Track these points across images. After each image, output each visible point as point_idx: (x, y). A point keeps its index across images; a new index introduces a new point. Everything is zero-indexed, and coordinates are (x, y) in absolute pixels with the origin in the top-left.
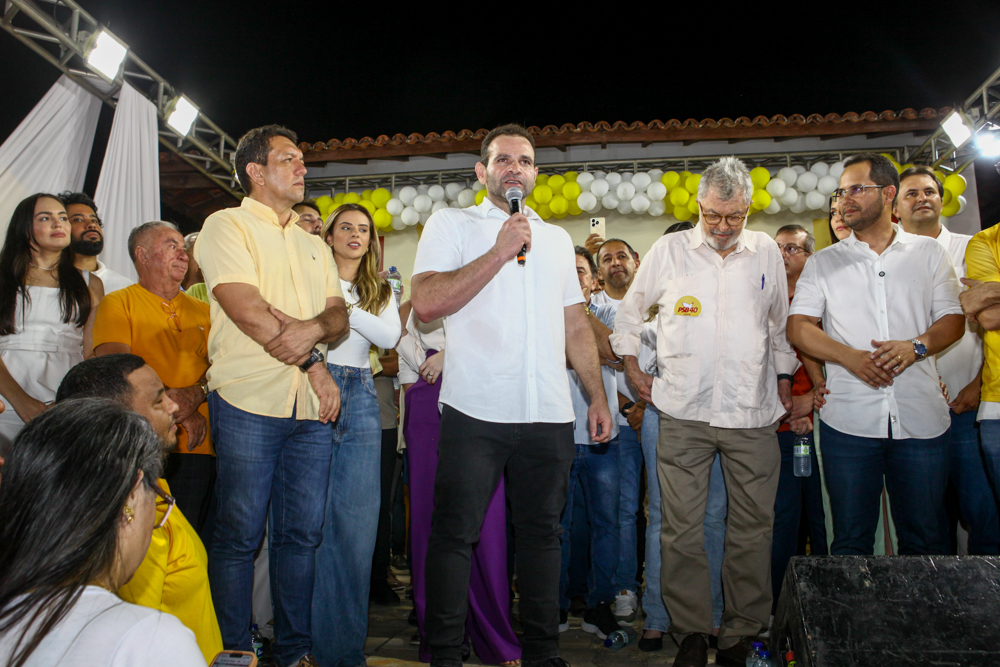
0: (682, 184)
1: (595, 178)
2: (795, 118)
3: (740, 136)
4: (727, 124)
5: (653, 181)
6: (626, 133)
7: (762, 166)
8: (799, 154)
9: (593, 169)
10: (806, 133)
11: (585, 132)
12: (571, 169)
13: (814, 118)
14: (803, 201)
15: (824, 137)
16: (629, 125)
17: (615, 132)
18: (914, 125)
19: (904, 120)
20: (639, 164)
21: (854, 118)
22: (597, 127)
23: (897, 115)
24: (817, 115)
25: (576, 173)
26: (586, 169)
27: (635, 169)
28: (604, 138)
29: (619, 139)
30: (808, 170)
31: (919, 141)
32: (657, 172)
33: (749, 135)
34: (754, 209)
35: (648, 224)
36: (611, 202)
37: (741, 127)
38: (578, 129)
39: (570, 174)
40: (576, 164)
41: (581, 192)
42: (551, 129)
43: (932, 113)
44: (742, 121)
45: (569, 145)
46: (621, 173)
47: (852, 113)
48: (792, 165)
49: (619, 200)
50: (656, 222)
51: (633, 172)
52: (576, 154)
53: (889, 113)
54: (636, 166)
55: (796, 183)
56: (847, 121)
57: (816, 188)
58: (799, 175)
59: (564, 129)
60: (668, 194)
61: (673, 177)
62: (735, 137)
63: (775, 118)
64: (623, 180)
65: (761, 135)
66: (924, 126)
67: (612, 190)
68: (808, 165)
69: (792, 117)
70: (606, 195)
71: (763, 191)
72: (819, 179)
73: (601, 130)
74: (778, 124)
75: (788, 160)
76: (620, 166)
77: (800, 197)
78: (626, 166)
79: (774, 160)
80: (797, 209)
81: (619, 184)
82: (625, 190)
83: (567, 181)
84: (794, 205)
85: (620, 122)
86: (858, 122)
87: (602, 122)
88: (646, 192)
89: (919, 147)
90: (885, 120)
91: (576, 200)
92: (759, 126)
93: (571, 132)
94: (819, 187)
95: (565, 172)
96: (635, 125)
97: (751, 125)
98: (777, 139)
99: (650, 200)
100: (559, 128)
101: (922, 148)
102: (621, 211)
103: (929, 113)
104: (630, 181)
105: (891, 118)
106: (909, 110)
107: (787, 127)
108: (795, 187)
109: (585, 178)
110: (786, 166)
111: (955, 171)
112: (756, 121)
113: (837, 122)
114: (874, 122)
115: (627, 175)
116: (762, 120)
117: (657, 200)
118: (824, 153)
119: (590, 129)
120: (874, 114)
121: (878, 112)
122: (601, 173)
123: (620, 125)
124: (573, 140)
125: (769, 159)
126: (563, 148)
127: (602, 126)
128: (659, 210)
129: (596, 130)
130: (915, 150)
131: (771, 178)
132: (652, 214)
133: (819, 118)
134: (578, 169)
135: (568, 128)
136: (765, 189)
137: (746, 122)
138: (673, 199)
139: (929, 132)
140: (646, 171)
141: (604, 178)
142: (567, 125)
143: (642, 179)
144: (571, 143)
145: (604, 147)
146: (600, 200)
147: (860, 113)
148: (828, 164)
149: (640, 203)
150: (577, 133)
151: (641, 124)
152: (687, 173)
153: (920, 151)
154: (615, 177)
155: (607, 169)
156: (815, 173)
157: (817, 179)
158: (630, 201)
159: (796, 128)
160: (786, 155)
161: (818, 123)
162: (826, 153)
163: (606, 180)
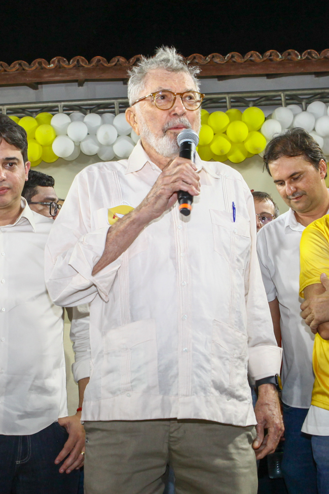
1: (72, 120)
2: (289, 54)
3: (232, 73)
4: (217, 60)
6: (104, 69)
7: (254, 106)
8: (294, 92)
9: (69, 109)
10: (301, 69)
11: (58, 69)
12: (43, 110)
13: (310, 54)
15: (318, 74)
16: (109, 61)
17: (93, 69)
20: (120, 103)
22: (73, 63)
24: (313, 50)
25: (49, 114)
26: (60, 109)
27: (117, 109)
28: (81, 75)
29: (97, 77)
30: (305, 110)
33: (241, 72)
34: (249, 153)
36: (90, 147)
37: (231, 64)
38: (52, 65)
39: (42, 116)
40: (50, 104)
41: (56, 136)
42: (20, 64)
44: (233, 57)
45: (41, 83)
46: (101, 114)
48: (287, 104)
49: (100, 145)
51: (113, 112)
52: (49, 93)
54: (117, 106)
55: (292, 125)
58: (295, 116)
59: (35, 65)
62: (226, 74)
63: (268, 53)
64: (104, 123)
65: (254, 72)
67: (92, 134)
68: (304, 103)
69: (286, 53)
70: (85, 139)
71: (258, 133)
73: (78, 67)
74: (271, 60)
75: (283, 98)
76: (99, 106)
78: (106, 106)
79: (268, 98)
81: (99, 127)
82: (106, 133)
83: (40, 123)
85: (99, 57)
87: (78, 57)
88: (129, 135)
91: (51, 145)
92: (252, 63)
93: (45, 68)
94: (316, 129)
95: (37, 113)
96: (115, 59)
97: (243, 60)
98: (269, 76)
100: (30, 64)
102: (103, 157)
107: (281, 63)
109: (59, 120)
110: (280, 105)
112: (248, 56)
115: (108, 116)
116: (254, 56)
118: (320, 91)
119: (66, 66)
122: (77, 114)
123: (99, 61)
124: (46, 77)
125: (262, 97)
126: (35, 86)
127: (78, 61)
129: (71, 66)
131: (266, 119)
133: (315, 54)
134: (52, 110)
135: (40, 64)
136: (259, 131)
137: (237, 58)
141: (82, 120)
142: (39, 60)
144: (43, 80)
145: (81, 84)
146: (78, 145)
148: (325, 102)
149: (123, 148)
150: (51, 70)
151: (122, 60)
154: (93, 119)
155: (85, 109)
156: (312, 114)
157: (314, 120)
158: (113, 144)
159: (291, 65)
160: (280, 93)
161: (313, 59)
162: (323, 91)
163: (85, 123)
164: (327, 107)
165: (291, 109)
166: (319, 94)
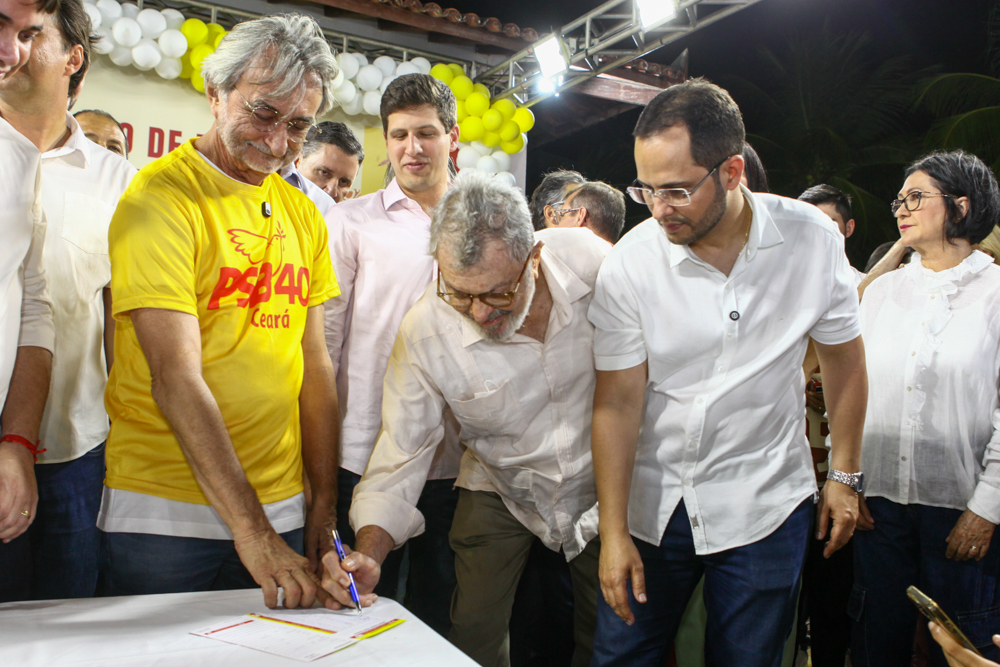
0: (210, 41)
5: (169, 27)
14: (361, 101)
18: (494, 40)
19: (484, 30)
21: (437, 12)
23: (482, 22)
31: (492, 60)
32: (176, 15)
35: (151, 86)
43: (516, 30)
47: (435, 5)
48: (349, 52)
49: (116, 45)
50: (164, 87)
53: (474, 18)
55: (355, 77)
56: (426, 13)
57: (379, 89)
58: (361, 67)
60: (189, 50)
61: (197, 28)
64: (124, 15)
66: (504, 44)
72: (384, 77)
75: (345, 43)
77: (359, 95)
80: (350, 110)
81: (117, 19)
82: (127, 31)
84: (349, 104)
86: (438, 19)
88: (156, 40)
89: (492, 67)
90: (464, 25)
98: (330, 12)
99: (163, 55)
101: (496, 69)
102: (116, 61)
103: (514, 30)
104: (135, 19)
105: (473, 24)
106: (495, 20)
108: (353, 80)
110: (342, 51)
111: (525, 103)
113: (416, 11)
114: (454, 24)
115: (130, 8)
117: (172, 57)
120: (458, 13)
121: (463, 11)
128: (173, 72)
130: (484, 69)
132: (162, 75)
138: (195, 61)
139: (510, 53)
140: (160, 11)
143: (152, 18)
147: (444, 6)
149: (144, 55)
152: (219, 29)
153: (492, 72)
156: (380, 69)
157: (381, 78)
158: (131, 48)
159: (367, 5)
160: (343, 36)
161: (394, 6)
162: (391, 46)
163: (98, 9)
164: (397, 65)
165: (357, 59)
166: (385, 49)
